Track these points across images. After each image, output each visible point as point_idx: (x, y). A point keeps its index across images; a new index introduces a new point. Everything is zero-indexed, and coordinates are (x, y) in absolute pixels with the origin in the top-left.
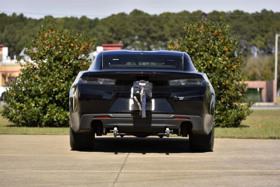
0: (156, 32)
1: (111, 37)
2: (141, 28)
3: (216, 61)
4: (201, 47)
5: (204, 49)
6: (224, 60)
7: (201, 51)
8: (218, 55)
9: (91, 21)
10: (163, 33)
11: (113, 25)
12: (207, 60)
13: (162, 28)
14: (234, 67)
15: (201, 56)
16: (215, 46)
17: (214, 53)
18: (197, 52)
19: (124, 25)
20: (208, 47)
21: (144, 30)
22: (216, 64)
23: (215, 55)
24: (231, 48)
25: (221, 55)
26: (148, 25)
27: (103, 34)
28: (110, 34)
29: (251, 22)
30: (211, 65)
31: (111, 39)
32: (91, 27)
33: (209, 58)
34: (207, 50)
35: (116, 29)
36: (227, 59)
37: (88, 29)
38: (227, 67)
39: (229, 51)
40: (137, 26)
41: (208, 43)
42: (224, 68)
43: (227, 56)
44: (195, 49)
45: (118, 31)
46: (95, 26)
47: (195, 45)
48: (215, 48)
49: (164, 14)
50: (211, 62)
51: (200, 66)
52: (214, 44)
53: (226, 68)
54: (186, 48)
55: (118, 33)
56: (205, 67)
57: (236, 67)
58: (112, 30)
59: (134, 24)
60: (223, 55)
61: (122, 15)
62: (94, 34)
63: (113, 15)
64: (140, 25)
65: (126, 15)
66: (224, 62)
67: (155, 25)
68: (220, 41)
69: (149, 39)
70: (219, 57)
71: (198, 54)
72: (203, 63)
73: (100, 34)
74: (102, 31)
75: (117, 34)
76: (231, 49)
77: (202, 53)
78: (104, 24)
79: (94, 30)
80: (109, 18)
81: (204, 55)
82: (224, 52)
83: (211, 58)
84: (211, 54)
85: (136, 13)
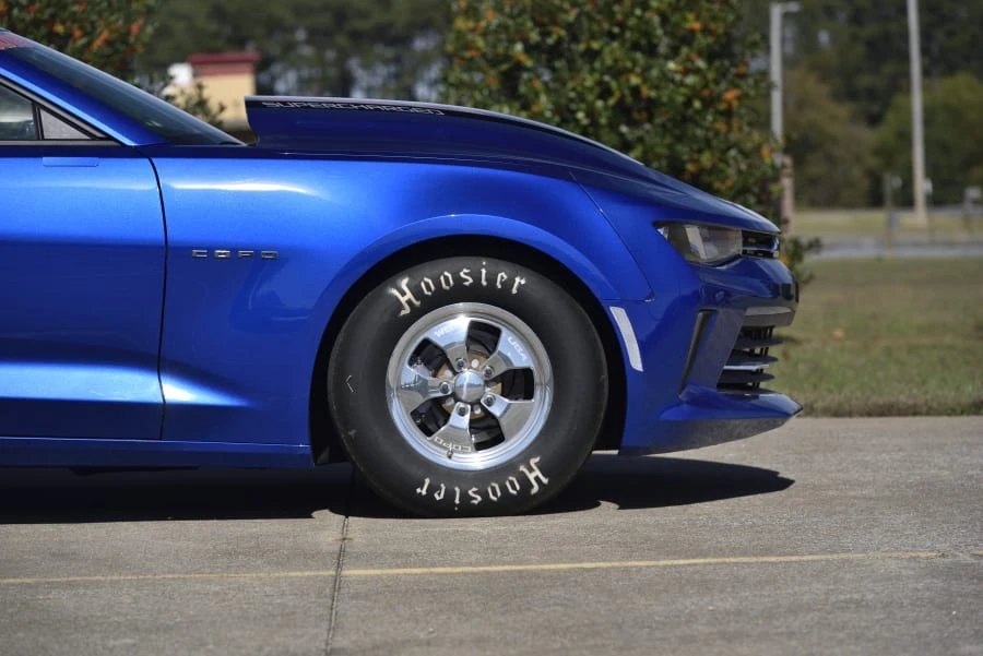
0: (364, 16)
1: (216, 35)
3: (655, 73)
4: (591, 19)
5: (606, 26)
6: (686, 72)
7: (593, 37)
8: (662, 49)
10: (387, 17)
12: (618, 72)
14: (730, 95)
15: (591, 55)
16: (648, 15)
17: (643, 42)
18: (575, 39)
20: (619, 17)
21: (325, 8)
22: (657, 88)
23: (651, 51)
24: (714, 18)
25: (675, 51)
27: (190, 29)
28: (213, 27)
30: (636, 91)
31: (217, 42)
33: (629, 64)
34: (616, 30)
35: (232, 8)
36: (701, 64)
38: (703, 100)
39: (706, 31)
42: (688, 103)
43: (700, 54)
44: (569, 27)
45: (240, 15)
47: (566, 12)
48: (648, 23)
50: (635, 80)
51: (590, 97)
53: (697, 104)
54: (529, 24)
55: (240, 22)
56: (612, 102)
57: (739, 98)
58: (219, 14)
60: (684, 50)
66: (690, 80)
69: (342, 40)
70: (667, 58)
71: (582, 47)
72: (600, 83)
73: (179, 26)
74: (186, 18)
75: (237, 27)
76: (712, 26)
77: (595, 45)
81: (607, 50)
82: (688, 39)
83: (635, 62)
84: (635, 47)
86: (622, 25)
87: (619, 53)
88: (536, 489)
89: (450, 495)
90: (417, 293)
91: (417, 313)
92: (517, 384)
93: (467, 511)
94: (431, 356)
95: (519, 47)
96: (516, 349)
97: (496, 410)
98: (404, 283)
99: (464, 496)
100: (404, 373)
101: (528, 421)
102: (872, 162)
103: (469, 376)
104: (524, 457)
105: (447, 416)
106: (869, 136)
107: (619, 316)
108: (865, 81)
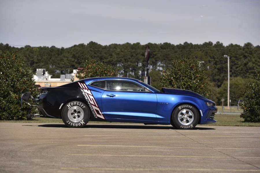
0: (107, 59)
1: (73, 61)
2: (96, 55)
3: (192, 82)
4: (183, 74)
5: (185, 75)
6: (196, 82)
7: (183, 77)
8: (193, 79)
9: (58, 50)
10: (112, 59)
11: (75, 53)
12: (187, 82)
13: (111, 55)
14: (202, 86)
15: (183, 79)
17: (190, 78)
19: (83, 53)
21: (98, 56)
22: (192, 84)
23: (191, 79)
25: (195, 79)
26: (100, 54)
27: (68, 60)
28: (73, 60)
29: (176, 52)
30: (189, 85)
31: (74, 64)
32: (58, 55)
33: (188, 81)
35: (77, 55)
37: (57, 55)
38: (198, 86)
39: (199, 76)
40: (93, 54)
41: (187, 72)
42: (197, 87)
43: (198, 80)
44: (180, 75)
45: (79, 57)
46: (61, 54)
47: (179, 73)
48: (191, 75)
49: (112, 44)
50: (189, 83)
51: (182, 85)
52: (191, 72)
53: (198, 87)
54: (174, 74)
55: (79, 58)
56: (186, 86)
57: (204, 86)
58: (74, 56)
59: (90, 52)
60: (196, 79)
61: (82, 45)
62: (62, 60)
63: (75, 46)
64: (95, 53)
65: (85, 45)
67: (106, 53)
68: (194, 71)
70: (194, 80)
71: (181, 78)
72: (184, 83)
73: (65, 59)
74: (67, 57)
75: (78, 60)
77: (183, 78)
78: (69, 52)
79: (61, 56)
80: (72, 47)
81: (185, 79)
82: (197, 77)
83: (189, 81)
84: (189, 78)
85: (92, 44)
86: (187, 75)
87: (187, 79)
88: (192, 127)
89: (184, 127)
90: (181, 108)
91: (181, 110)
92: (190, 117)
93: (185, 129)
94: (182, 114)
95: (172, 78)
96: (190, 114)
97: (188, 119)
98: (180, 107)
99: (185, 128)
100: (180, 115)
101: (191, 121)
102: (218, 95)
103: (186, 116)
104: (191, 124)
105: (183, 120)
106: (218, 90)
107: (201, 111)
108: (217, 77)
